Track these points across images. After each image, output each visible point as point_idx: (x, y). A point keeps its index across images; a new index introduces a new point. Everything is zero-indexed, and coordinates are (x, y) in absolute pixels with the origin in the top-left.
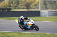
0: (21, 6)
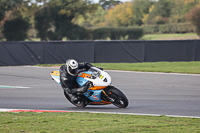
0: (179, 21)
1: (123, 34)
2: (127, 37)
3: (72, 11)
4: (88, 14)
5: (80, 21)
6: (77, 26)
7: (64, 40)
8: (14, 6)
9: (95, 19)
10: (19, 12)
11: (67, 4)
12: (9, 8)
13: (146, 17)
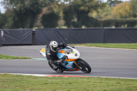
2: (126, 26)
3: (89, 8)
4: (99, 10)
5: (94, 15)
6: (92, 18)
7: (83, 27)
8: (49, 4)
9: (104, 13)
10: (52, 8)
11: (85, 3)
12: (46, 6)
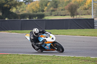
0: (62, 10)
1: (35, 16)
3: (10, 5)
4: (18, 7)
5: (14, 10)
6: (12, 12)
7: (6, 19)
9: (21, 9)
11: (8, 2)
13: (46, 8)
